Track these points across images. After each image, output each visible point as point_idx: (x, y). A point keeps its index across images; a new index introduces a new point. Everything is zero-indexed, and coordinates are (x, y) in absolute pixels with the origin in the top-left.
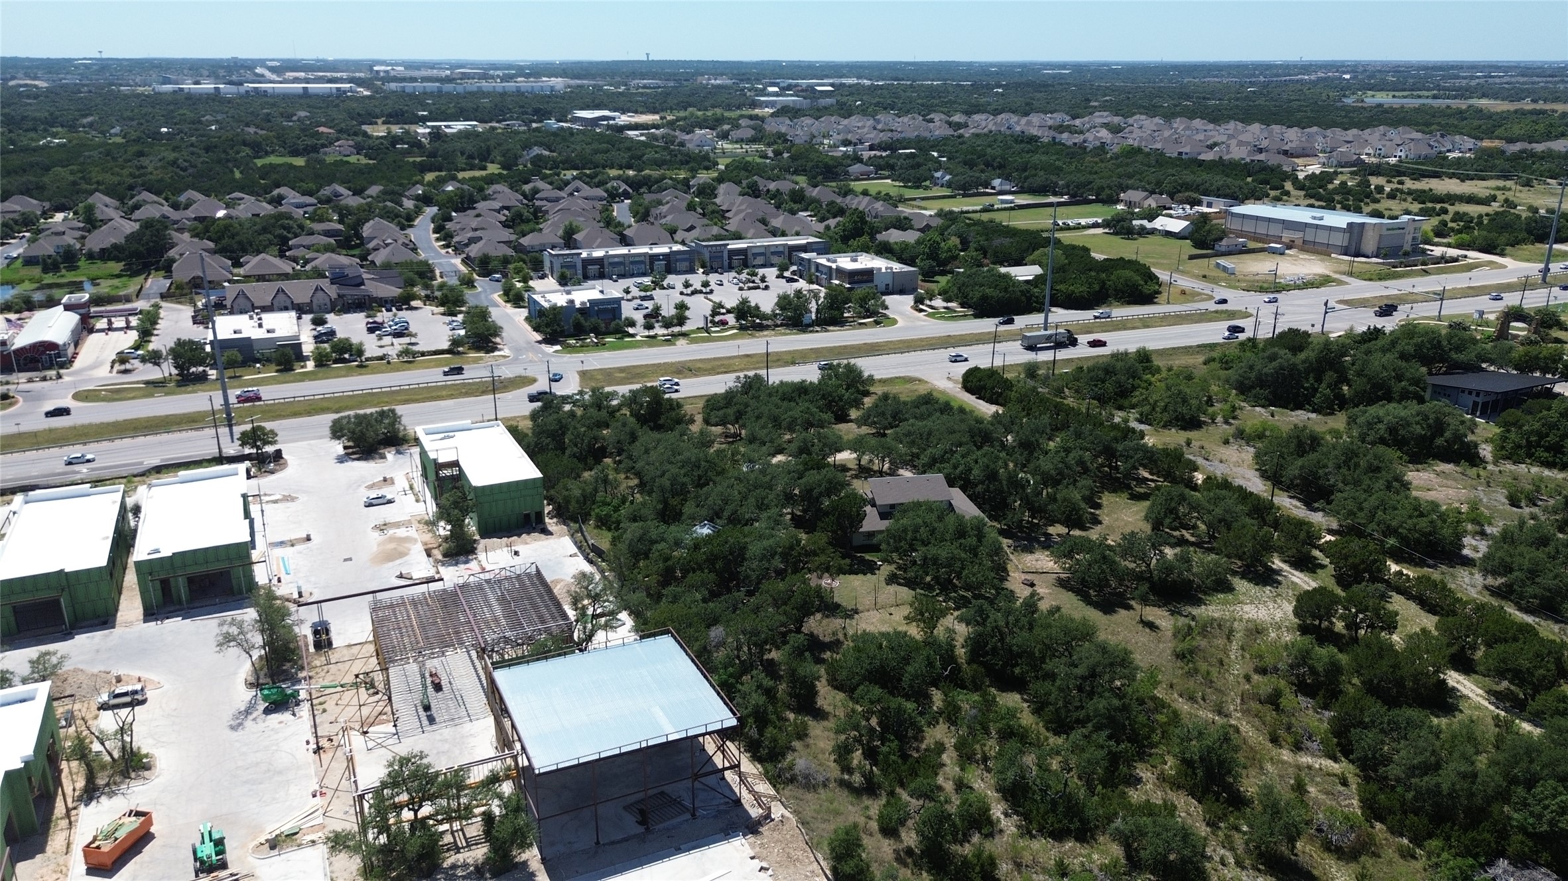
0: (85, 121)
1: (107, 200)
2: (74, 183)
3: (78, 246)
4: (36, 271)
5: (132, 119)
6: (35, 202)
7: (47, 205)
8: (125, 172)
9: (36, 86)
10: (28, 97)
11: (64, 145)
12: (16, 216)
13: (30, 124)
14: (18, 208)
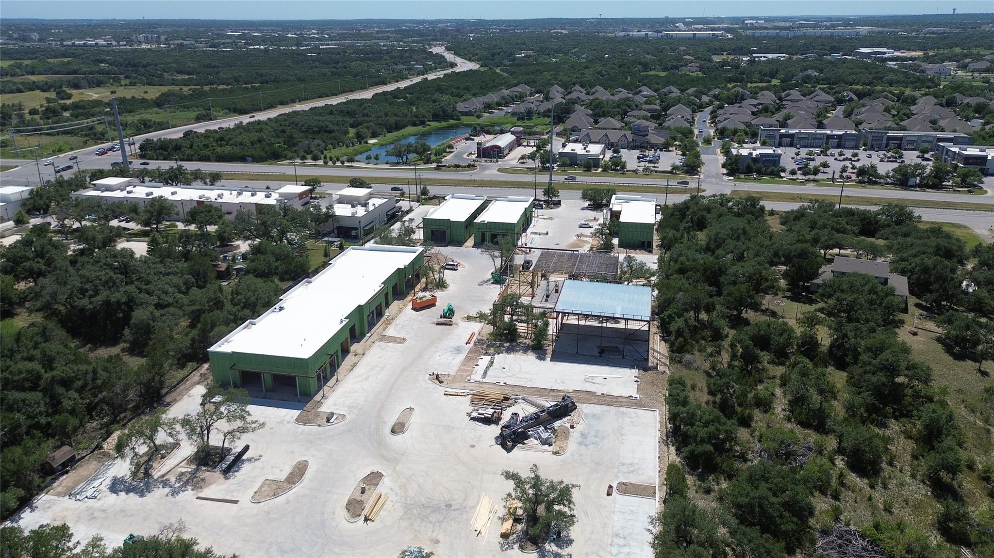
0: (574, 51)
1: (559, 89)
2: (550, 80)
3: (536, 109)
4: (515, 119)
5: (595, 50)
6: (528, 88)
7: (533, 90)
8: (575, 76)
9: (561, 33)
10: (555, 38)
11: (557, 62)
12: (517, 94)
13: (547, 52)
14: (520, 90)
